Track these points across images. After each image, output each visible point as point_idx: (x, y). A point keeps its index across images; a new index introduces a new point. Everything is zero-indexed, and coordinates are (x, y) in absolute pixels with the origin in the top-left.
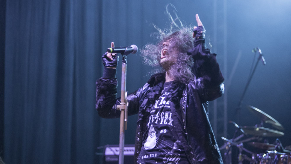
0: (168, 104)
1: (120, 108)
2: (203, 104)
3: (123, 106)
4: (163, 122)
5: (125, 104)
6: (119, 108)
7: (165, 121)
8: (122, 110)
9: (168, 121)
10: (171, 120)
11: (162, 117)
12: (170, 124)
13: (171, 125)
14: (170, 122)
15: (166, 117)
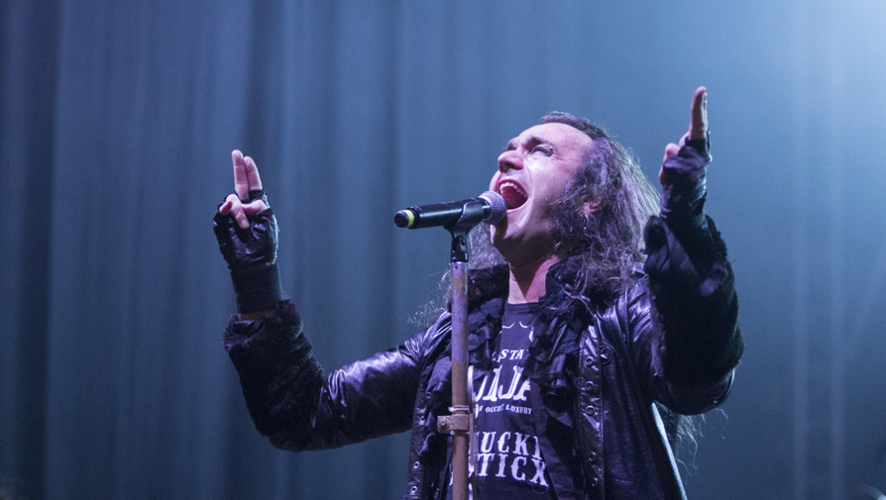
0: (524, 399)
1: (451, 427)
2: (654, 405)
3: (459, 418)
4: (508, 470)
5: (466, 412)
6: (445, 427)
7: (515, 468)
8: (459, 432)
9: (529, 468)
10: (541, 464)
11: (504, 448)
12: (539, 480)
13: (543, 483)
14: (540, 474)
15: (517, 451)
